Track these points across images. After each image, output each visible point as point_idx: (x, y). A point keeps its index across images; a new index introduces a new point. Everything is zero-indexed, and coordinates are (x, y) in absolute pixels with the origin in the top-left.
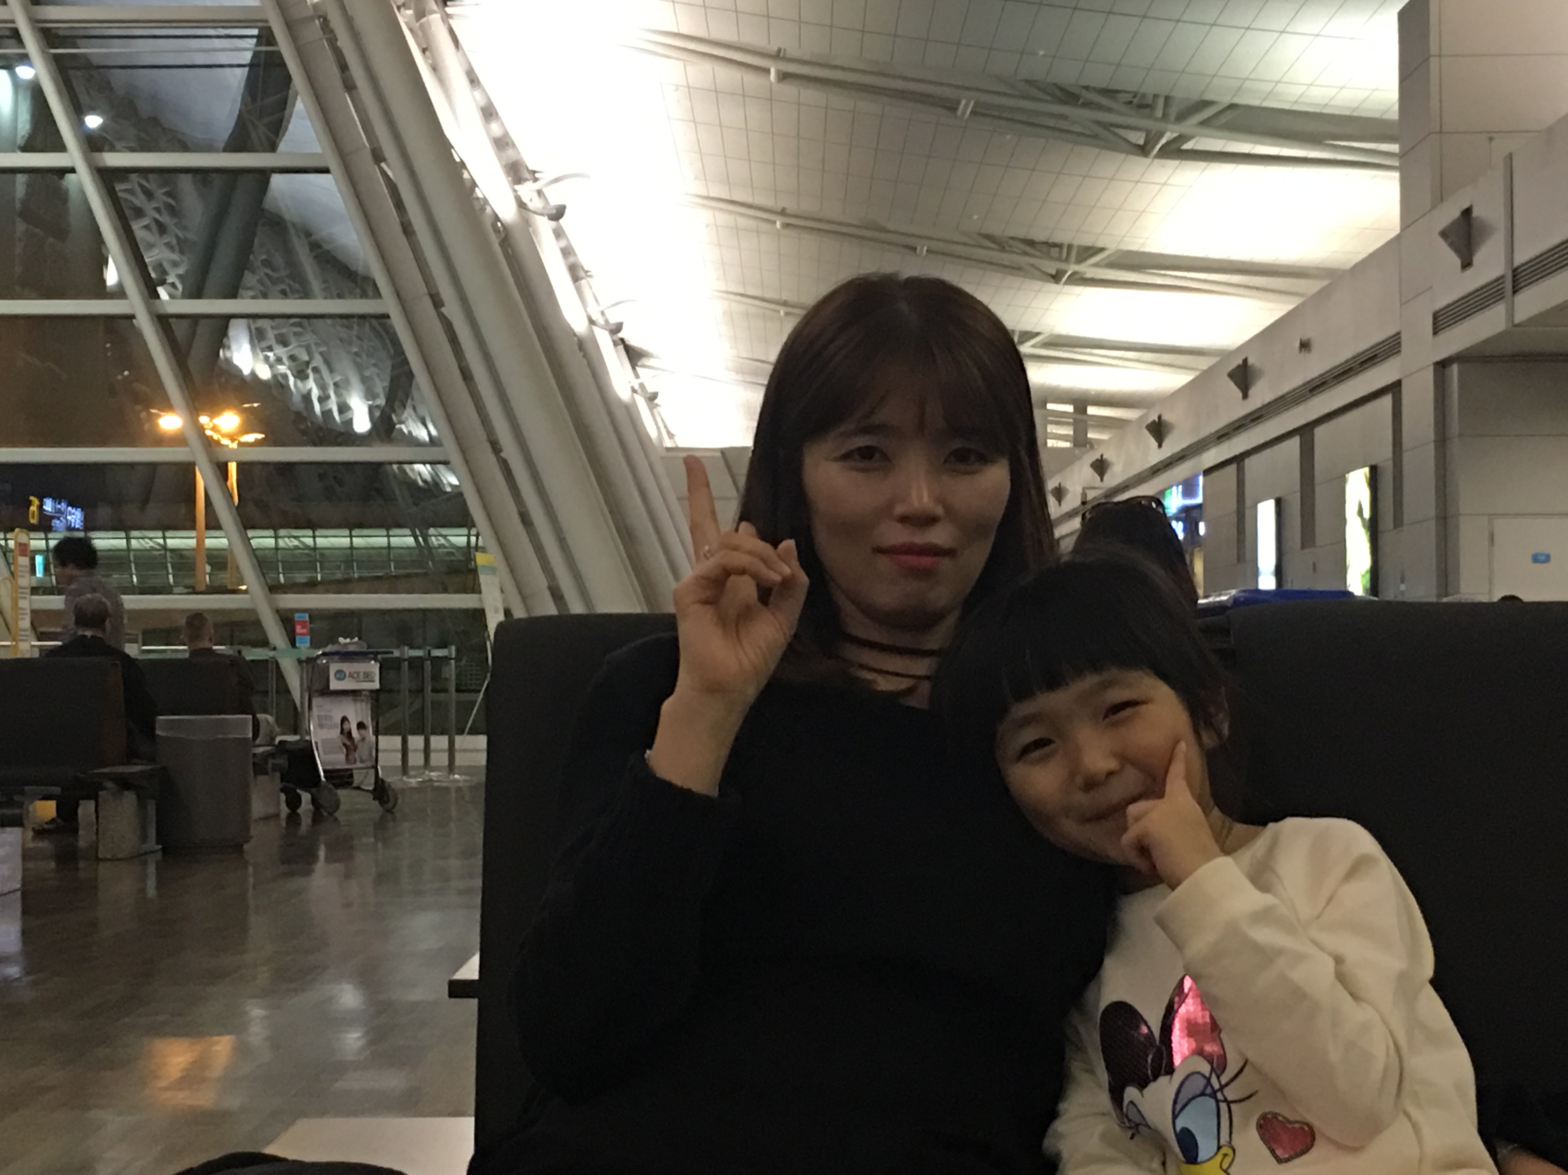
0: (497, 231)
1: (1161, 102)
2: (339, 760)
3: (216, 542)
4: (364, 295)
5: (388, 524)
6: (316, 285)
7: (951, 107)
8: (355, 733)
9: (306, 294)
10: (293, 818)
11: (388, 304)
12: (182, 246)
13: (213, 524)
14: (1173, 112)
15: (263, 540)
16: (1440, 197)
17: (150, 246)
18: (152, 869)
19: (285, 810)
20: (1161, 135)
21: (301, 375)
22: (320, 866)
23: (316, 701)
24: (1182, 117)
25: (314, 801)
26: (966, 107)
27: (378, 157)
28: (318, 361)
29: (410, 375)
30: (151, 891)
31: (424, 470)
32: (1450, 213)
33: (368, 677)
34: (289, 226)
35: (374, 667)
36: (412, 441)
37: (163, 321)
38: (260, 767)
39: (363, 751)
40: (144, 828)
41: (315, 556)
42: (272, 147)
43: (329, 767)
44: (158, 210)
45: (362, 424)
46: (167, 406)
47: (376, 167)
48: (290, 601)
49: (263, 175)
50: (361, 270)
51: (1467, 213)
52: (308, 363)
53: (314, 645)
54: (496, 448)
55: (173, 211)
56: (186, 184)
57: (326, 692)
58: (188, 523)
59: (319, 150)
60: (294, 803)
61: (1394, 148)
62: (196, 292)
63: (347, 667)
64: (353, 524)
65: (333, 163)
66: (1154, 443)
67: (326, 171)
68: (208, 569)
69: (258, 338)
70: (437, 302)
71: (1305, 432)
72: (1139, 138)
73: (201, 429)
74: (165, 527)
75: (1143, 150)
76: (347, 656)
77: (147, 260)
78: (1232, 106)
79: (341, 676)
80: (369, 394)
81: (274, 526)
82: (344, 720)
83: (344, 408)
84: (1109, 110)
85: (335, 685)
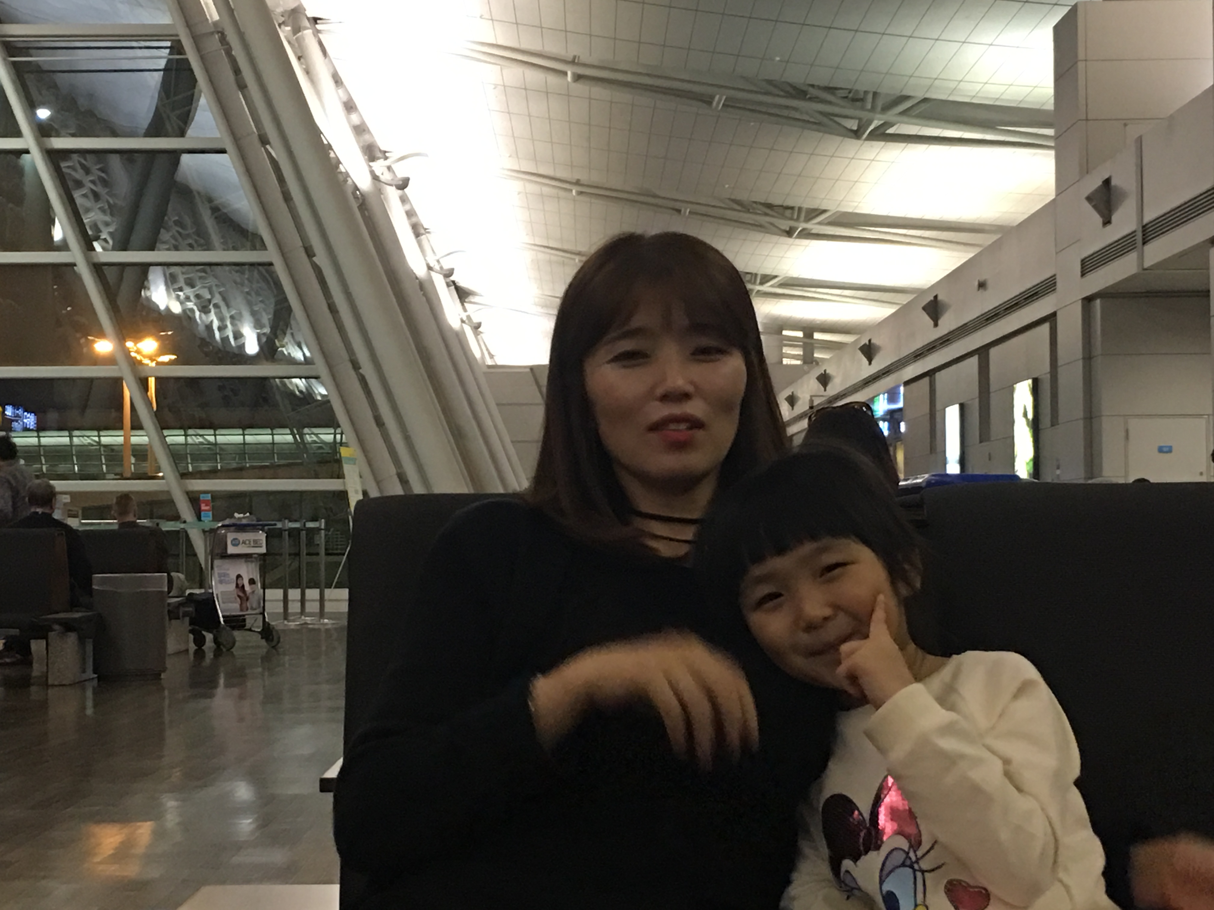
0: (356, 197)
1: (870, 97)
2: (234, 608)
3: (139, 439)
4: (254, 248)
5: (273, 425)
6: (215, 238)
7: (707, 101)
8: (247, 588)
9: (208, 246)
10: (200, 653)
11: (271, 255)
12: (112, 210)
13: (137, 426)
14: (880, 103)
15: (176, 438)
16: (1086, 169)
17: (88, 210)
18: (89, 694)
19: (192, 647)
20: (870, 122)
21: (204, 310)
22: (221, 690)
23: (217, 562)
24: (886, 108)
25: (216, 640)
26: (719, 101)
27: (264, 141)
28: (217, 299)
29: (289, 310)
30: (89, 711)
31: (300, 383)
32: (1094, 183)
33: (257, 544)
34: (195, 193)
35: (262, 536)
36: (291, 361)
37: (98, 268)
38: (173, 614)
39: (253, 601)
40: (84, 660)
41: (215, 450)
42: (182, 134)
43: (228, 614)
44: (93, 182)
45: (252, 347)
46: (101, 334)
47: (263, 149)
48: (198, 485)
49: (174, 155)
50: (251, 228)
51: (1107, 182)
52: (210, 301)
53: (215, 519)
54: (356, 366)
55: (105, 183)
56: (115, 162)
57: (225, 556)
58: (117, 425)
59: (218, 135)
60: (200, 641)
61: (1050, 132)
62: (123, 245)
63: (242, 536)
64: (245, 426)
65: (228, 144)
66: (865, 361)
67: (223, 151)
68: (133, 460)
69: (171, 281)
70: (310, 253)
71: (983, 352)
72: (853, 125)
73: (127, 353)
74: (99, 428)
75: (856, 134)
76: (241, 528)
77: (85, 221)
78: (925, 100)
79: (235, 543)
80: (258, 324)
81: (185, 426)
82: (239, 576)
83: (238, 335)
84: (830, 103)
85: (231, 550)
